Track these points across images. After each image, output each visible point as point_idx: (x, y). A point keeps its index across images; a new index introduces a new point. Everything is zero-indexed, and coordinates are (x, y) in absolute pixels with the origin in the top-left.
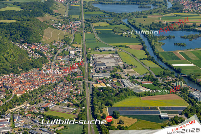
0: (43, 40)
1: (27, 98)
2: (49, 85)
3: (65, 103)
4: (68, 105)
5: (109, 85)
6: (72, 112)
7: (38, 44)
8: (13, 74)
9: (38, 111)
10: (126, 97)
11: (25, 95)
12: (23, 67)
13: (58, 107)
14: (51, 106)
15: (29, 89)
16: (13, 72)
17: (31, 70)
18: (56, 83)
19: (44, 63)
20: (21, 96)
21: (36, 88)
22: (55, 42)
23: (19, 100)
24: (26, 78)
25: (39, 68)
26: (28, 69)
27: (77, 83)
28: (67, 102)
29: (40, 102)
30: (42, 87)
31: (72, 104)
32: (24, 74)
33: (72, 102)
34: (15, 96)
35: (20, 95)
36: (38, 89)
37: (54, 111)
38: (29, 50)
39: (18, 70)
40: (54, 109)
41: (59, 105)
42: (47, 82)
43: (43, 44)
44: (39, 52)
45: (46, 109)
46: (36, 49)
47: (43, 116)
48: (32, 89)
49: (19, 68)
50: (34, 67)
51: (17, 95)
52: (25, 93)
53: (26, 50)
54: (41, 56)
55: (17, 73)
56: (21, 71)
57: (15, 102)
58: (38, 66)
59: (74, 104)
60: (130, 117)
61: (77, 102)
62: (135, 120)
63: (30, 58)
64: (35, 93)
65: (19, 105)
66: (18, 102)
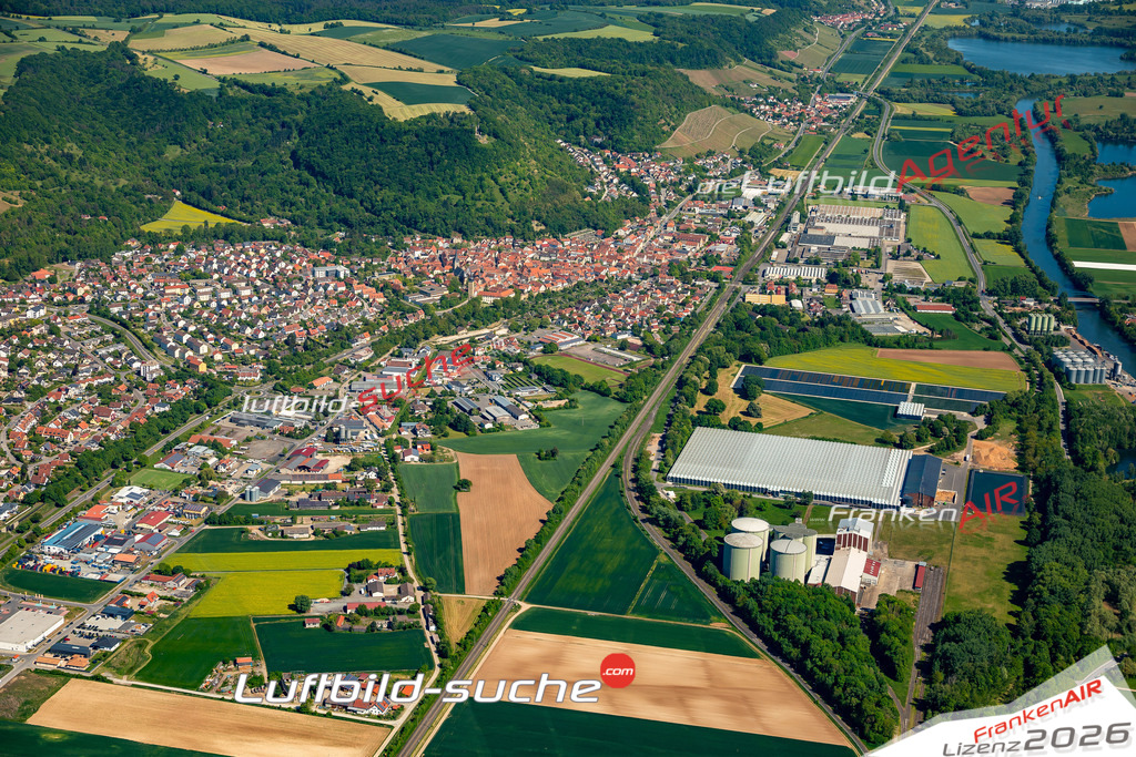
0: (669, 144)
1: (511, 313)
2: (607, 282)
3: (619, 337)
4: (623, 346)
5: (797, 304)
6: (621, 367)
7: (647, 155)
8: (509, 240)
9: (518, 351)
10: (828, 343)
11: (506, 302)
12: (550, 222)
13: (590, 347)
14: (569, 341)
15: (530, 288)
16: (512, 232)
17: (578, 235)
18: (630, 278)
19: (629, 213)
20: (495, 305)
21: (560, 286)
22: (710, 154)
23: (482, 314)
24: (545, 255)
25: (603, 229)
26: (563, 230)
27: (699, 286)
28: (626, 336)
29: (541, 327)
30: (579, 285)
31: (639, 343)
32: (545, 243)
33: (642, 339)
34: (477, 300)
35: (492, 300)
36: (564, 290)
37: (570, 356)
38: (605, 173)
39: (531, 229)
40: (571, 351)
41: (595, 341)
42: (603, 273)
43: (664, 158)
44: (632, 181)
45: (549, 349)
46: (629, 172)
47: (525, 363)
48: (542, 289)
49: (536, 222)
50: (589, 226)
51: (485, 299)
52: (513, 295)
53: (592, 172)
54: (635, 195)
55: (524, 236)
56: (541, 232)
57: (466, 318)
58: (602, 224)
59: (644, 346)
60: (794, 399)
61: (659, 340)
62: (805, 411)
63: (591, 195)
64: (547, 300)
65: (475, 327)
66: (474, 318)
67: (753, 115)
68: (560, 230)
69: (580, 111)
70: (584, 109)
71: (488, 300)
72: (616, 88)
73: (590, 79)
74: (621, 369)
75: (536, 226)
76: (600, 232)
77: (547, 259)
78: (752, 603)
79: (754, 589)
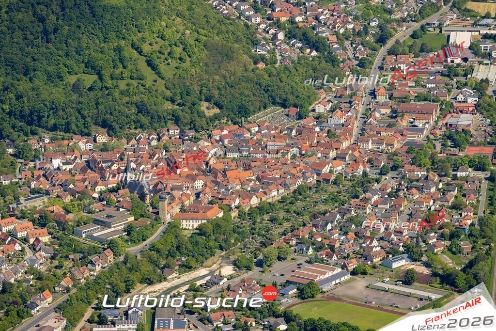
1: (226, 241)
2: (335, 182)
3: (395, 265)
4: (408, 279)
6: (419, 310)
11: (217, 226)
12: (224, 102)
13: (361, 283)
14: (330, 277)
15: (237, 200)
16: (177, 120)
17: (260, 116)
18: (365, 174)
20: (201, 231)
21: (275, 195)
23: (190, 246)
24: (232, 150)
25: (296, 106)
26: (244, 112)
27: (462, 178)
28: (403, 262)
29: (279, 259)
30: (299, 191)
31: (426, 271)
32: (225, 132)
33: (427, 265)
34: (173, 227)
35: (196, 224)
36: (282, 201)
37: (339, 299)
38: (263, 26)
39: (201, 115)
40: (340, 291)
41: (364, 273)
42: (326, 170)
44: (304, 34)
45: (306, 292)
46: (292, 22)
48: (254, 201)
49: (206, 104)
50: (274, 103)
51: (184, 224)
52: (221, 215)
53: (246, 26)
54: (314, 53)
55: (193, 124)
56: (216, 117)
57: (171, 254)
58: (292, 99)
59: (435, 274)
61: (449, 263)
63: (263, 58)
64: (266, 217)
65: (187, 267)
66: (181, 254)
71: (190, 225)
75: (208, 110)
76: (293, 111)
77: (237, 155)
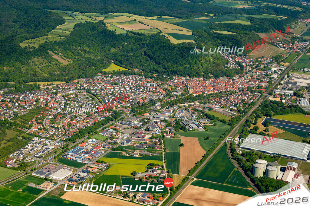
0: (251, 54)
1: (200, 99)
2: (229, 92)
3: (231, 107)
4: (231, 110)
5: (284, 101)
7: (244, 57)
8: (202, 78)
9: (201, 109)
10: (291, 112)
11: (199, 96)
12: (214, 74)
14: (216, 107)
15: (207, 92)
16: (203, 76)
17: (222, 78)
18: (236, 91)
19: (237, 73)
20: (196, 96)
22: (263, 57)
23: (192, 98)
24: (212, 83)
25: (229, 77)
27: (255, 94)
28: (233, 107)
29: (209, 103)
30: (221, 92)
31: (236, 109)
32: (212, 80)
34: (191, 95)
36: (216, 93)
37: (216, 112)
38: (232, 61)
39: (208, 76)
41: (224, 108)
42: (228, 89)
43: (249, 58)
44: (239, 64)
45: (210, 109)
46: (239, 61)
47: (203, 113)
48: (210, 92)
50: (225, 76)
52: (201, 94)
53: (228, 61)
54: (240, 68)
55: (207, 77)
56: (212, 77)
57: (188, 99)
58: (229, 75)
60: (279, 128)
61: (242, 109)
62: (282, 131)
63: (227, 67)
64: (211, 96)
65: (190, 102)
67: (277, 47)
68: (217, 76)
69: (226, 43)
70: (227, 43)
71: (194, 95)
72: (237, 37)
73: (230, 35)
74: (230, 116)
75: (210, 75)
77: (212, 84)
78: (260, 183)
79: (261, 180)
